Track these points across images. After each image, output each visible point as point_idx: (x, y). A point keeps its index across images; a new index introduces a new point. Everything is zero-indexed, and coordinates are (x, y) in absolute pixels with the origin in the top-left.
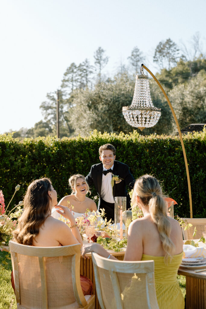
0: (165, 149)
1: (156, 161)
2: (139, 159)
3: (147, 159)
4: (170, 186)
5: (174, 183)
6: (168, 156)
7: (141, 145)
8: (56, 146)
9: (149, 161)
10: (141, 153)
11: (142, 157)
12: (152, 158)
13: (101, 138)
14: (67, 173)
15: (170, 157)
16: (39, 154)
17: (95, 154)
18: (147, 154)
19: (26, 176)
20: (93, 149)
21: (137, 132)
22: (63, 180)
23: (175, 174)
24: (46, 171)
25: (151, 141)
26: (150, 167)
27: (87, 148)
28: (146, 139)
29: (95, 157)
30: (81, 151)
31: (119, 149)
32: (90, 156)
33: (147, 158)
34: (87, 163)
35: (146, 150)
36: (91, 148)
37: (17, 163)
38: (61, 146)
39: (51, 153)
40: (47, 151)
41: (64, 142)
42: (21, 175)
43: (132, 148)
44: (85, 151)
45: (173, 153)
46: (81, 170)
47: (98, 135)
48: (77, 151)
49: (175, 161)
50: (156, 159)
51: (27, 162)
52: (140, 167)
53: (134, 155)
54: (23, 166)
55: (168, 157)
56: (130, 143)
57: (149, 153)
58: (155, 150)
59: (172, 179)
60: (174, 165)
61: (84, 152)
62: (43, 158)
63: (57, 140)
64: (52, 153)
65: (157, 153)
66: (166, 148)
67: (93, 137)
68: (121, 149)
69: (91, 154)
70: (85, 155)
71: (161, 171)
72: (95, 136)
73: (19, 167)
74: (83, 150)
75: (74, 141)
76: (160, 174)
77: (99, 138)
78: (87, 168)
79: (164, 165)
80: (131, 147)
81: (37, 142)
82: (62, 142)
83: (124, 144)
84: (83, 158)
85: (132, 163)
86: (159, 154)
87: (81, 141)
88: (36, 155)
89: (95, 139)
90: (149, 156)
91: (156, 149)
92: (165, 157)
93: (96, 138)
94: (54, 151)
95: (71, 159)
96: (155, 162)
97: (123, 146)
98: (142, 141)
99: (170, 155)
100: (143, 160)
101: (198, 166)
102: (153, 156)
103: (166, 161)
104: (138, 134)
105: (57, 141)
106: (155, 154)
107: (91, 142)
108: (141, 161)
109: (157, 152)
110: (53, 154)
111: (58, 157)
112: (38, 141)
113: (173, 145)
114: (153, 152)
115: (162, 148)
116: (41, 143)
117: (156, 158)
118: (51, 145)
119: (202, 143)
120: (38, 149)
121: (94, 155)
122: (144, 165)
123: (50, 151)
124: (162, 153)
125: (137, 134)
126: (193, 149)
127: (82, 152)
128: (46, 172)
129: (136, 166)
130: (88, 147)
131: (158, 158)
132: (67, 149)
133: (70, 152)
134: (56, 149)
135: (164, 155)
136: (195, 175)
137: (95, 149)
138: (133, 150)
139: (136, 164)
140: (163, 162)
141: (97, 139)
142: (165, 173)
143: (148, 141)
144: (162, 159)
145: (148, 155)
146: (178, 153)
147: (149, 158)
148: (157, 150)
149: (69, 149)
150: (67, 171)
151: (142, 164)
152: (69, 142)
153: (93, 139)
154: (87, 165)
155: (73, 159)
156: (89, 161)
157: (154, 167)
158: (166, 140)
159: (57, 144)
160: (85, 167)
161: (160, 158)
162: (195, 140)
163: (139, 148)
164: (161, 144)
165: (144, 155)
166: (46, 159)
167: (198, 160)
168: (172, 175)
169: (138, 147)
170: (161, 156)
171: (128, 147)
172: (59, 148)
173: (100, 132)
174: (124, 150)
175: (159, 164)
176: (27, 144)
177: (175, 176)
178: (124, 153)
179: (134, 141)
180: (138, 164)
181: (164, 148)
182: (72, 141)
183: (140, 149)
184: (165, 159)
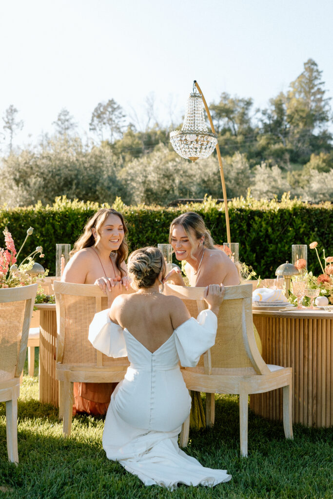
0: (158, 224)
3: (133, 237)
6: (161, 233)
8: (5, 217)
9: (136, 239)
12: (140, 236)
13: (71, 208)
17: (63, 229)
18: (132, 229)
20: (59, 222)
21: (120, 201)
25: (138, 213)
27: (51, 221)
28: (131, 210)
29: (62, 233)
30: (43, 225)
32: (54, 232)
34: (51, 242)
35: (132, 225)
36: (56, 221)
38: (13, 217)
41: (16, 212)
44: (48, 225)
47: (66, 205)
48: (37, 225)
50: (145, 237)
55: (161, 235)
57: (136, 229)
58: (144, 225)
61: (46, 226)
65: (147, 229)
66: (159, 222)
67: (59, 206)
69: (56, 228)
70: (48, 230)
72: (62, 204)
74: (45, 224)
75: (32, 211)
77: (69, 207)
78: (50, 248)
82: (13, 213)
86: (149, 230)
89: (63, 208)
90: (136, 233)
91: (144, 223)
92: (158, 235)
93: (64, 206)
96: (143, 241)
98: (126, 213)
102: (141, 232)
103: (159, 239)
104: (122, 203)
105: (7, 211)
106: (144, 231)
109: (146, 227)
113: (167, 218)
114: (141, 227)
115: (153, 222)
117: (145, 235)
119: (206, 216)
121: (60, 230)
124: (153, 229)
125: (120, 203)
131: (147, 235)
134: (6, 221)
135: (155, 232)
137: (62, 222)
141: (65, 208)
143: (135, 212)
144: (153, 236)
145: (134, 231)
147: (136, 235)
148: (146, 225)
152: (24, 213)
153: (60, 208)
154: (49, 244)
156: (54, 239)
158: (159, 212)
160: (47, 246)
161: (150, 236)
164: (152, 217)
170: (151, 232)
172: (10, 220)
173: (69, 200)
181: (156, 222)
182: (29, 212)
184: (157, 237)
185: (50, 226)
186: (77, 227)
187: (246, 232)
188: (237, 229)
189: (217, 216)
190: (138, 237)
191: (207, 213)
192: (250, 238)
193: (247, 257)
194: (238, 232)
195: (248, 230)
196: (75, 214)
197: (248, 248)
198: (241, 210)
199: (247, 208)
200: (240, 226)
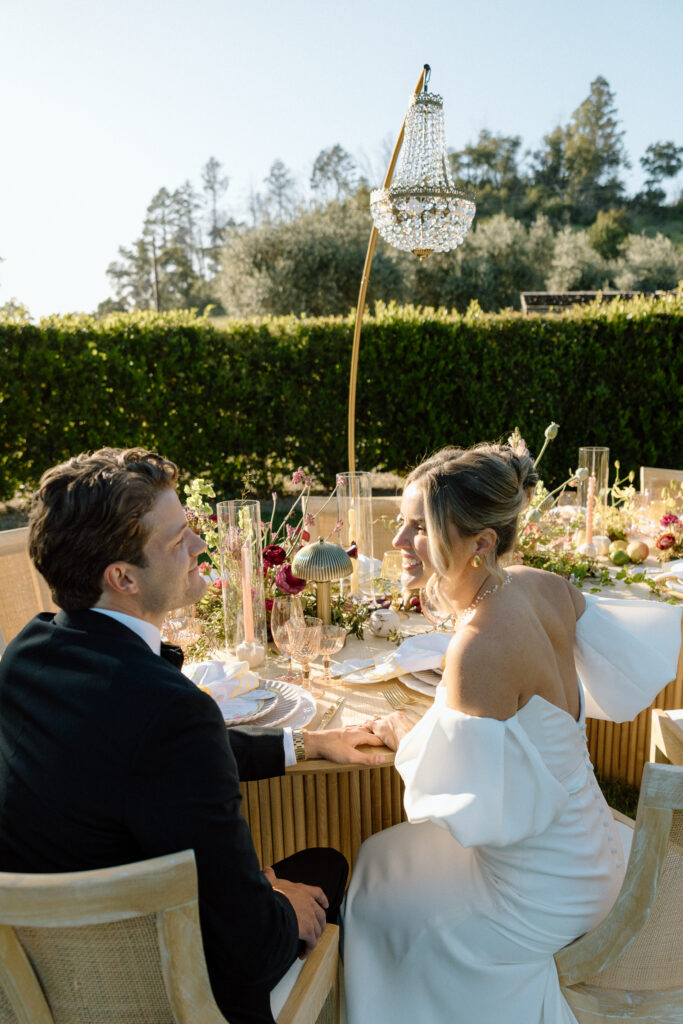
0: (534, 341)
1: (511, 365)
2: (477, 361)
3: (494, 361)
5: (544, 408)
6: (537, 355)
7: (482, 331)
8: (303, 335)
9: (499, 365)
10: (483, 350)
11: (484, 358)
12: (505, 360)
13: (402, 319)
14: (329, 391)
15: (541, 357)
18: (493, 350)
20: (385, 341)
21: (477, 306)
23: (548, 390)
26: (497, 378)
28: (492, 320)
31: (439, 340)
33: (494, 359)
35: (492, 342)
39: (294, 352)
40: (285, 348)
41: (319, 327)
43: (466, 339)
45: (546, 349)
49: (552, 365)
50: (513, 361)
52: (479, 377)
53: (468, 352)
55: (537, 358)
56: (463, 329)
57: (498, 349)
58: (512, 343)
59: (542, 401)
60: (548, 373)
63: (306, 323)
64: (297, 350)
65: (515, 349)
67: (386, 317)
68: (442, 341)
71: (521, 385)
72: (390, 314)
73: (228, 382)
79: (528, 373)
80: (464, 338)
82: (315, 329)
83: (451, 332)
85: (463, 370)
86: (519, 350)
90: (498, 354)
91: (512, 340)
92: (532, 357)
93: (393, 317)
94: (300, 347)
96: (509, 368)
97: (448, 335)
98: (485, 324)
99: (541, 352)
100: (486, 364)
101: (593, 374)
102: (506, 354)
103: (534, 364)
104: (479, 309)
105: (305, 326)
106: (511, 351)
107: (382, 326)
108: (482, 366)
109: (514, 346)
110: (300, 352)
112: (257, 325)
114: (506, 346)
118: (295, 333)
119: (608, 327)
120: (262, 342)
122: (487, 373)
123: (291, 348)
124: (525, 349)
125: (477, 310)
126: (587, 341)
129: (472, 375)
131: (516, 358)
132: (327, 341)
134: (305, 341)
135: (529, 352)
136: (589, 393)
137: (389, 342)
138: (468, 342)
139: (472, 372)
140: (527, 367)
141: (393, 320)
142: (529, 390)
143: (498, 323)
144: (525, 361)
145: (496, 352)
146: (558, 349)
147: (499, 358)
148: (515, 343)
149: (330, 341)
151: (483, 371)
152: (331, 328)
153: (387, 320)
157: (506, 377)
159: (304, 331)
161: (520, 359)
162: (594, 322)
163: (478, 339)
167: (598, 363)
168: (542, 394)
169: (476, 336)
170: (522, 354)
171: (458, 336)
172: (309, 340)
174: (450, 343)
175: (517, 372)
177: (548, 395)
178: (450, 348)
179: (470, 326)
180: (475, 371)
183: (481, 340)
184: (531, 361)
185: (371, 348)
186: (412, 348)
187: (671, 352)
188: (657, 347)
189: (626, 327)
190: (501, 362)
191: (611, 323)
192: (678, 361)
193: (671, 389)
194: (658, 351)
195: (674, 349)
197: (674, 377)
198: (663, 317)
199: (677, 313)
200: (662, 342)
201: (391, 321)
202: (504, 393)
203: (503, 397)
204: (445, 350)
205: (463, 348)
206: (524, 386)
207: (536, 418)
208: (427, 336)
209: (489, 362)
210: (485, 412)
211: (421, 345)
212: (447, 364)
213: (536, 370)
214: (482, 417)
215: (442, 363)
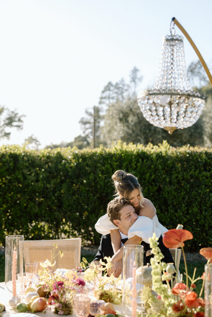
1: (189, 177)
2: (169, 174)
3: (179, 175)
4: (205, 206)
5: (209, 202)
6: (203, 172)
7: (171, 158)
8: (74, 158)
9: (181, 177)
10: (172, 168)
11: (173, 173)
12: (185, 174)
13: (126, 150)
14: (87, 189)
15: (205, 173)
16: (56, 167)
18: (178, 168)
19: (40, 192)
20: (116, 162)
21: (167, 143)
22: (82, 197)
24: (63, 186)
25: (184, 154)
26: (181, 184)
27: (109, 162)
28: (177, 151)
30: (103, 164)
31: (146, 162)
33: (178, 173)
35: (178, 164)
36: (114, 161)
37: (30, 177)
38: (81, 158)
39: (68, 166)
40: (65, 164)
41: (84, 154)
42: (35, 190)
43: (162, 162)
45: (209, 168)
46: (103, 186)
47: (122, 147)
48: (99, 165)
50: (189, 174)
51: (41, 176)
52: (170, 183)
53: (163, 169)
54: (37, 181)
55: (203, 173)
56: (159, 156)
57: (181, 168)
59: (208, 198)
60: (210, 182)
61: (106, 166)
62: (61, 172)
63: (77, 151)
64: (70, 166)
65: (191, 168)
66: (201, 162)
67: (116, 149)
68: (148, 162)
69: (114, 168)
70: (107, 169)
71: (195, 188)
72: (119, 147)
73: (32, 182)
74: (105, 163)
75: (96, 153)
76: (194, 191)
77: (124, 149)
79: (198, 182)
80: (160, 161)
81: (54, 154)
82: (81, 154)
83: (152, 157)
84: (104, 172)
85: (161, 179)
86: (192, 168)
87: (102, 153)
88: (53, 168)
89: (119, 151)
90: (181, 171)
91: (189, 163)
92: (200, 173)
93: (120, 149)
94: (72, 164)
95: (92, 174)
96: (187, 178)
97: (151, 159)
98: (173, 154)
99: (205, 170)
100: (174, 176)
102: (185, 170)
103: (201, 177)
104: (169, 146)
106: (188, 169)
107: (114, 154)
108: (172, 177)
109: (190, 166)
110: (71, 168)
111: (77, 171)
112: (56, 152)
113: (209, 158)
114: (185, 166)
115: (196, 161)
116: (59, 155)
117: (189, 173)
118: (70, 157)
120: (55, 161)
122: (175, 181)
123: (67, 165)
124: (196, 168)
125: (167, 146)
127: (104, 166)
128: (63, 188)
129: (166, 182)
130: (111, 160)
131: (191, 173)
132: (88, 161)
133: (91, 166)
134: (75, 161)
135: (198, 170)
137: (118, 163)
138: (163, 164)
139: (166, 180)
140: (197, 178)
141: (121, 151)
142: (200, 191)
143: (180, 153)
144: (196, 174)
145: (180, 169)
147: (181, 173)
148: (190, 164)
149: (89, 162)
150: (87, 187)
151: (172, 180)
152: (90, 154)
153: (117, 150)
155: (93, 173)
157: (186, 184)
158: (201, 153)
159: (76, 156)
161: (194, 174)
163: (169, 162)
164: (195, 157)
165: (176, 170)
166: (63, 173)
168: (207, 194)
169: (168, 160)
170: (194, 171)
171: (157, 160)
172: (78, 160)
173: (125, 143)
174: (152, 164)
175: (192, 181)
176: (43, 156)
178: (152, 167)
179: (164, 154)
180: (168, 180)
181: (198, 162)
183: (171, 163)
184: (199, 175)
185: (108, 166)
186: (131, 166)
190: (183, 175)
196: (129, 155)
201: (119, 152)
202: (185, 192)
203: (184, 195)
204: (149, 167)
205: (160, 167)
206: (196, 189)
207: (205, 208)
208: (140, 160)
209: (176, 175)
210: (175, 203)
211: (136, 165)
212: (151, 175)
213: (203, 180)
214: (174, 206)
215: (148, 174)
